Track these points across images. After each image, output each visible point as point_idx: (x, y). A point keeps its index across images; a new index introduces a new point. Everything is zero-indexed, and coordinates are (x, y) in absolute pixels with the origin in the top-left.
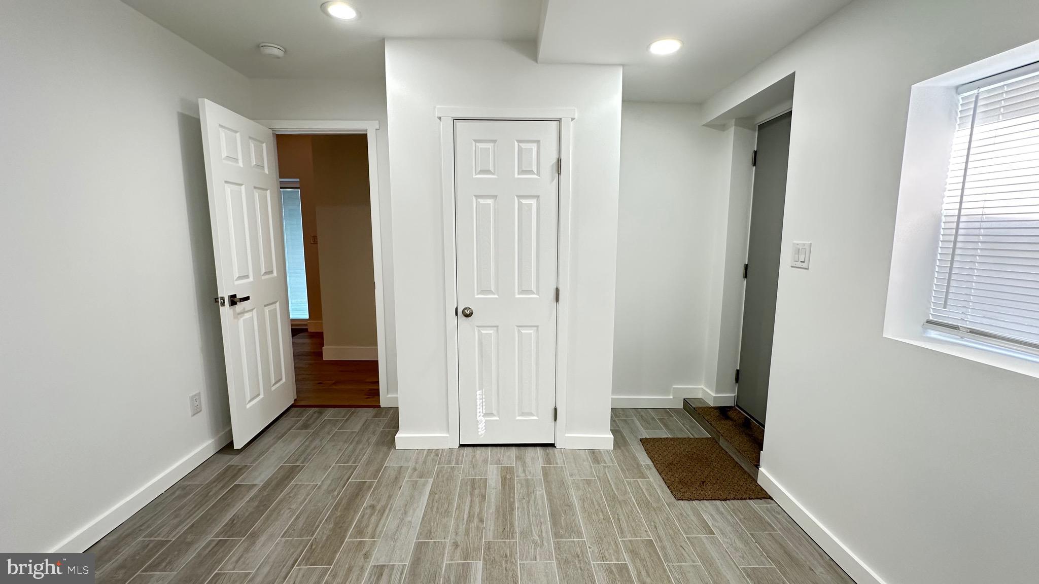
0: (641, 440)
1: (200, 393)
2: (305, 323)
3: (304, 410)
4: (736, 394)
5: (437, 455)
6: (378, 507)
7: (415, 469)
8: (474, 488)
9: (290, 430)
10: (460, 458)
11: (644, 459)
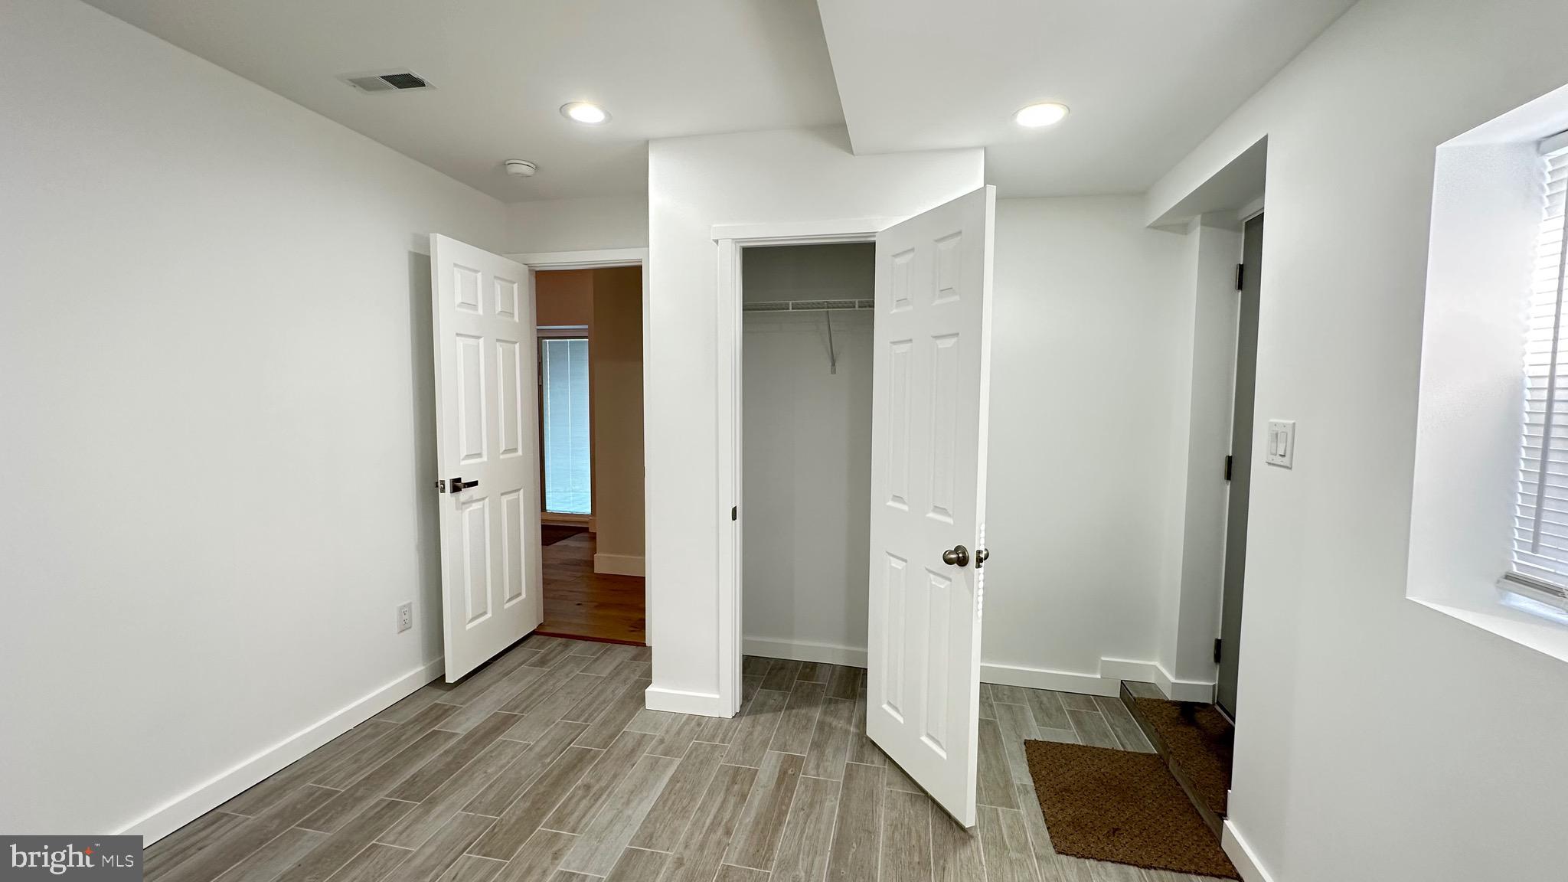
0: (1026, 742)
1: (410, 604)
2: (587, 519)
3: (548, 639)
4: (1217, 682)
5: (699, 725)
6: (594, 790)
7: (662, 741)
8: (734, 782)
9: (522, 663)
10: (730, 734)
11: (1021, 774)
